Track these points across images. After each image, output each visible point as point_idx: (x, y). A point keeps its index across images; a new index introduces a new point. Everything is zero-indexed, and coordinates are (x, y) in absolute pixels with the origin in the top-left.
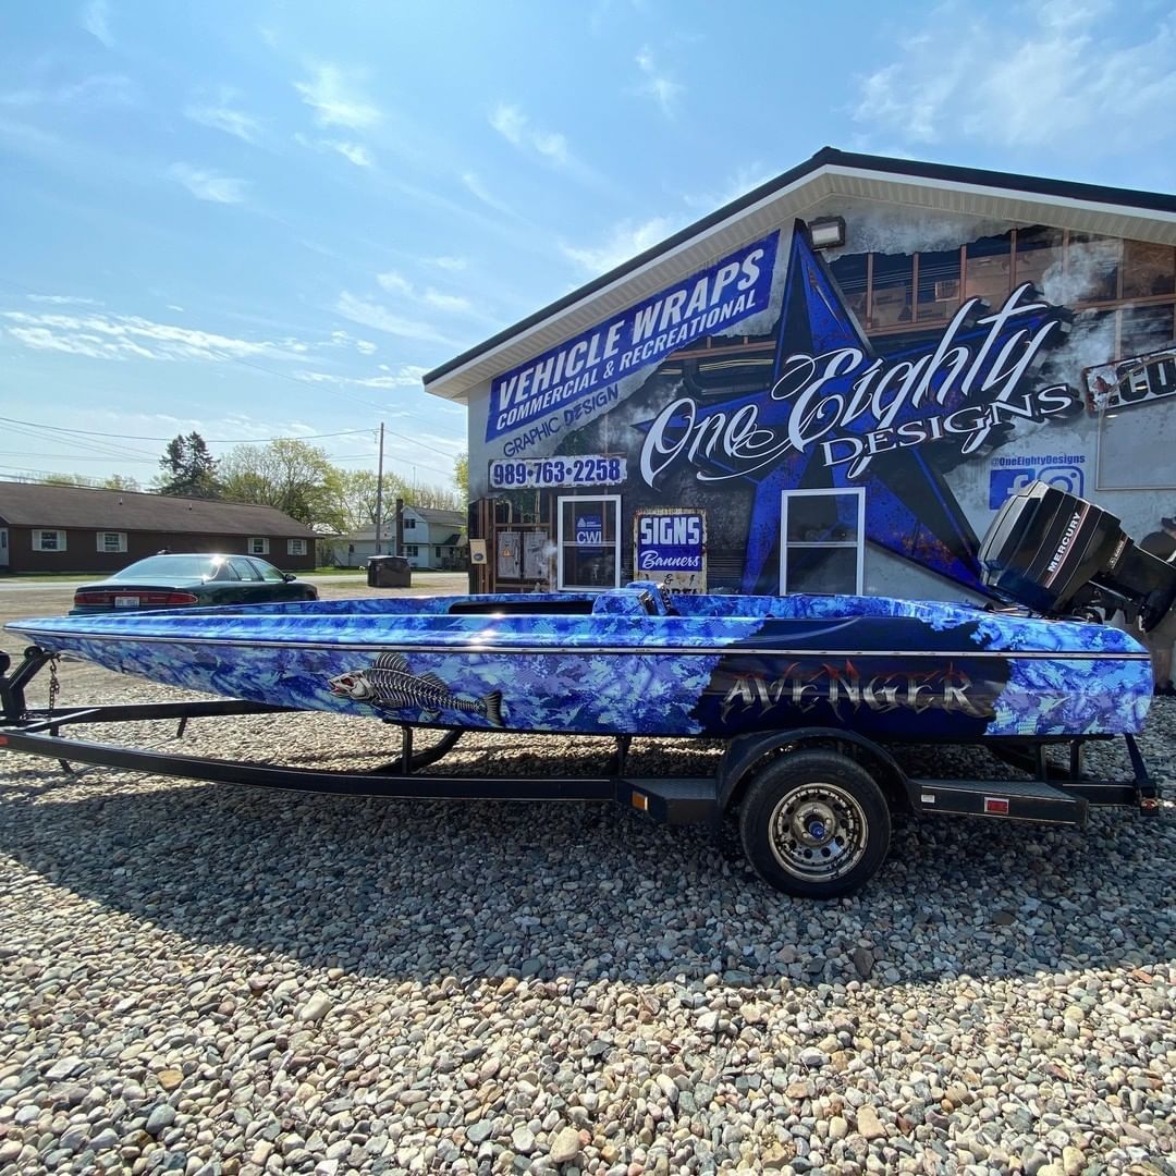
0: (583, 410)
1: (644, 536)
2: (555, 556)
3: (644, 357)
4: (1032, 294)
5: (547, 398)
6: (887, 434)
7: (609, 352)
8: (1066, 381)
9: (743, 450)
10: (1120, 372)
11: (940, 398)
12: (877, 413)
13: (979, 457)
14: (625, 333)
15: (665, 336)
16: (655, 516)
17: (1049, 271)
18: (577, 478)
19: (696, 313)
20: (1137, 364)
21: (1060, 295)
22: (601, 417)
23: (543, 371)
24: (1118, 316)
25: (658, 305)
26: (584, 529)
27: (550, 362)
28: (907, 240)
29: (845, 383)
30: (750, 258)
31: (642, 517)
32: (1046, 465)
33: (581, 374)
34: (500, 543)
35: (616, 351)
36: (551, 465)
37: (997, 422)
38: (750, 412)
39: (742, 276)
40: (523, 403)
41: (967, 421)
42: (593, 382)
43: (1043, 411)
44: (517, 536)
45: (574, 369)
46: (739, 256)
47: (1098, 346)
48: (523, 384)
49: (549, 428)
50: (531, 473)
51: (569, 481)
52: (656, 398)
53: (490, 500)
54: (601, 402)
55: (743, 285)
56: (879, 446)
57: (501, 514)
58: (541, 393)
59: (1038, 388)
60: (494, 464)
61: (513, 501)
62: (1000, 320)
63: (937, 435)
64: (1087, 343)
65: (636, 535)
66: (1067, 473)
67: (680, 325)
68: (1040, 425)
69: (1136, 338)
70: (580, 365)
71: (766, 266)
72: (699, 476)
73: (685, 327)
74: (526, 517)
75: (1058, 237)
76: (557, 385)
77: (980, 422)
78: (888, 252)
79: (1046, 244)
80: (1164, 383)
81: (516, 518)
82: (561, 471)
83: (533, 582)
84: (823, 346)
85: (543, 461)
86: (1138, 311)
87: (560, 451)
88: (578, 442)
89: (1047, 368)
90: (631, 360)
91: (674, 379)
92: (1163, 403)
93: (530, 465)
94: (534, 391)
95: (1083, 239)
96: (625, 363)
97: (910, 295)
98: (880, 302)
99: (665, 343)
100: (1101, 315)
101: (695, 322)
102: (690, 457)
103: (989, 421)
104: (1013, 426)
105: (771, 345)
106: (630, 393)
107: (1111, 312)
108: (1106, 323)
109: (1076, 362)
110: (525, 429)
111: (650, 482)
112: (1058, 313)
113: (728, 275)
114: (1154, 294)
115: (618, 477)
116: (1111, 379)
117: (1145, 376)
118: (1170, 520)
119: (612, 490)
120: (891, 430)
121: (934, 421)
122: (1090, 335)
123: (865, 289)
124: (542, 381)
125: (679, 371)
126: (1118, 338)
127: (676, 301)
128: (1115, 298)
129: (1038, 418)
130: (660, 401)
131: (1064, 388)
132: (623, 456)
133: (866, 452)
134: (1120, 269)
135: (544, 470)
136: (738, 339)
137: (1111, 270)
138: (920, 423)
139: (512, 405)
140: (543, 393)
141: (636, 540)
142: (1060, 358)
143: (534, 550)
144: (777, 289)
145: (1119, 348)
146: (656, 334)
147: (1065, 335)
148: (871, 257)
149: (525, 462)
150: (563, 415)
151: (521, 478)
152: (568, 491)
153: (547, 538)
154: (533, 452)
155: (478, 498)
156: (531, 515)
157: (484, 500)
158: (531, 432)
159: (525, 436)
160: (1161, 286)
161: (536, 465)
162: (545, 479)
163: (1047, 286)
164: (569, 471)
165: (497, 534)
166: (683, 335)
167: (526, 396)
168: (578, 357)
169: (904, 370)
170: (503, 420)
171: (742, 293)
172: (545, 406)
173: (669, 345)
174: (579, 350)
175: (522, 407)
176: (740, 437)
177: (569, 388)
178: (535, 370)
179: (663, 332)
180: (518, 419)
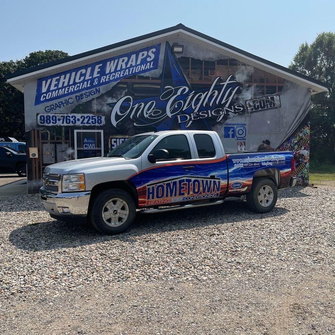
0: (84, 96)
1: (113, 146)
2: (73, 153)
3: (111, 79)
4: (233, 78)
5: (66, 90)
6: (196, 114)
7: (95, 75)
8: (242, 103)
9: (150, 116)
10: (254, 102)
11: (211, 105)
12: (194, 107)
13: (221, 123)
14: (103, 69)
15: (119, 72)
16: (117, 138)
17: (237, 72)
18: (82, 123)
19: (131, 66)
20: (257, 100)
21: (240, 79)
22: (93, 99)
23: (65, 78)
24: (253, 87)
25: (116, 61)
26: (87, 143)
27: (68, 75)
28: (201, 56)
29: (183, 97)
30: (151, 51)
31: (112, 138)
32: (237, 126)
33: (83, 82)
34: (44, 149)
35: (99, 75)
36: (69, 117)
37: (225, 113)
38: (153, 103)
39: (148, 56)
40: (55, 90)
41: (218, 112)
42: (88, 86)
43: (236, 111)
44: (53, 146)
45: (80, 79)
46: (148, 49)
47: (249, 94)
48: (54, 82)
49: (68, 102)
50: (59, 120)
51: (78, 123)
52: (117, 94)
53: (38, 131)
54: (93, 94)
55: (148, 59)
56: (194, 118)
57: (44, 137)
59: (235, 104)
60: (39, 115)
61: (50, 131)
62: (226, 84)
63: (210, 116)
64: (246, 93)
65: (110, 145)
66: (242, 128)
67: (125, 69)
68: (236, 115)
69: (257, 93)
70: (82, 78)
71: (157, 54)
72: (135, 124)
73: (127, 70)
74: (57, 138)
75: (239, 63)
76: (72, 85)
77: (221, 112)
78: (196, 58)
79: (236, 65)
80: (263, 106)
81: (52, 138)
82: (75, 119)
85: (66, 115)
86: (257, 86)
87: (73, 112)
88: (84, 108)
89: (237, 99)
90: (105, 79)
91: (124, 89)
92: (263, 111)
93: (59, 116)
94: (60, 86)
95: (244, 65)
96: (103, 80)
97: (202, 72)
98: (193, 73)
99: (120, 75)
100: (249, 86)
101: (131, 69)
102: (131, 117)
103: (223, 113)
104: (229, 115)
105: (159, 81)
106: (106, 92)
107: (252, 86)
108: (250, 89)
109: (244, 98)
110: (57, 101)
111: (115, 125)
113: (143, 55)
114: (260, 83)
115: (101, 123)
116: (252, 104)
117: (258, 104)
118: (264, 141)
119: (98, 128)
120: (198, 113)
121: (209, 111)
122: (247, 91)
123: (189, 68)
124: (64, 82)
125: (126, 86)
126: (253, 93)
127: (123, 61)
128: (252, 82)
129: (235, 113)
130: (118, 96)
131: (241, 105)
132: (103, 115)
133: (190, 119)
134: (253, 75)
135: (66, 119)
136: (148, 78)
137: (251, 74)
138: (205, 112)
139: (48, 91)
140: (65, 87)
141: (110, 147)
142: (240, 97)
143: (62, 152)
144: (161, 63)
145: (253, 95)
146: (116, 71)
147: (241, 90)
148: (190, 59)
149: (56, 115)
150: (75, 97)
151: (54, 122)
152: (79, 128)
153: (69, 146)
154: (60, 111)
155: (31, 129)
156: (60, 137)
157: (34, 130)
158: (59, 103)
159: (56, 104)
160: (262, 81)
161: (62, 116)
162: (67, 122)
163: (237, 76)
164: (78, 120)
165: (42, 145)
166: (127, 73)
167: (56, 88)
168: (82, 75)
169: (201, 95)
170: (44, 97)
171: (148, 62)
172: (66, 93)
173: (121, 76)
174: (82, 72)
175: (54, 92)
176: (150, 112)
177: (78, 87)
178: (60, 78)
179: (119, 71)
180: (52, 97)
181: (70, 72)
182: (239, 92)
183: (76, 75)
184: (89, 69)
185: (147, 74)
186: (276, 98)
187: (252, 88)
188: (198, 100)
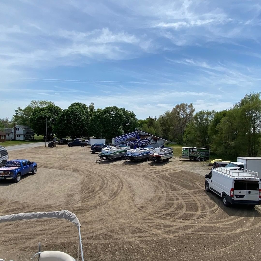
14: (126, 136)
25: (128, 135)
28: (143, 134)
29: (140, 141)
38: (134, 142)
42: (124, 139)
46: (134, 133)
54: (124, 141)
62: (147, 139)
71: (135, 134)
84: (138, 139)
89: (150, 142)
92: (155, 144)
96: (126, 138)
97: (143, 137)
102: (130, 144)
112: (150, 139)
115: (125, 145)
116: (152, 143)
125: (130, 139)
130: (128, 141)
139: (117, 140)
140: (120, 139)
145: (153, 141)
148: (141, 135)
158: (119, 142)
160: (154, 138)
163: (150, 138)
169: (143, 141)
176: (134, 144)
185: (133, 137)
186: (157, 141)
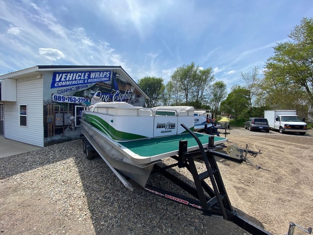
0: (80, 87)
2: (74, 119)
4: (130, 90)
5: (71, 82)
7: (86, 78)
8: (132, 100)
9: (107, 101)
11: (125, 99)
12: (121, 99)
14: (90, 76)
17: (131, 88)
18: (79, 102)
19: (101, 77)
22: (84, 90)
23: (70, 76)
25: (95, 73)
27: (72, 74)
28: (123, 80)
29: (118, 95)
30: (108, 73)
34: (56, 116)
35: (87, 78)
36: (72, 98)
38: (108, 96)
39: (107, 75)
40: (64, 81)
42: (82, 82)
43: (131, 102)
44: (62, 114)
45: (78, 78)
46: (107, 71)
48: (64, 77)
49: (72, 89)
50: (66, 99)
51: (77, 102)
53: (52, 105)
54: (84, 87)
57: (56, 109)
58: (69, 80)
60: (54, 95)
61: (60, 106)
62: (129, 92)
67: (99, 78)
70: (79, 78)
71: (110, 74)
73: (99, 79)
74: (65, 110)
76: (74, 80)
78: (121, 80)
81: (62, 110)
82: (75, 100)
83: (67, 126)
84: (116, 89)
85: (70, 97)
86: (135, 94)
87: (74, 95)
88: (80, 94)
91: (98, 87)
92: (136, 103)
93: (66, 97)
94: (67, 79)
95: (133, 86)
97: (123, 86)
98: (121, 86)
100: (134, 94)
103: (128, 102)
105: (110, 87)
106: (90, 87)
110: (65, 88)
112: (132, 93)
113: (105, 73)
116: (134, 100)
117: (136, 100)
124: (69, 78)
130: (96, 90)
132: (89, 99)
135: (70, 99)
136: (106, 84)
137: (134, 90)
139: (60, 81)
140: (70, 81)
142: (132, 97)
143: (67, 118)
144: (111, 79)
145: (135, 97)
146: (95, 78)
149: (64, 96)
150: (75, 87)
151: (63, 100)
152: (77, 104)
153: (72, 115)
154: (67, 94)
155: (47, 104)
156: (66, 109)
157: (50, 104)
158: (66, 89)
159: (64, 89)
160: (136, 92)
161: (68, 97)
162: (71, 101)
163: (131, 90)
164: (77, 100)
165: (55, 114)
166: (99, 80)
167: (65, 80)
168: (79, 76)
169: (122, 95)
170: (57, 84)
171: (107, 77)
172: (70, 84)
173: (97, 81)
174: (79, 74)
175: (63, 82)
176: (107, 99)
177: (77, 82)
178: (68, 74)
179: (96, 78)
180: (62, 85)
181: (73, 72)
182: (132, 96)
183: (76, 75)
184: (83, 74)
185: (106, 82)
186: (139, 99)
187: (134, 95)
188: (122, 97)
